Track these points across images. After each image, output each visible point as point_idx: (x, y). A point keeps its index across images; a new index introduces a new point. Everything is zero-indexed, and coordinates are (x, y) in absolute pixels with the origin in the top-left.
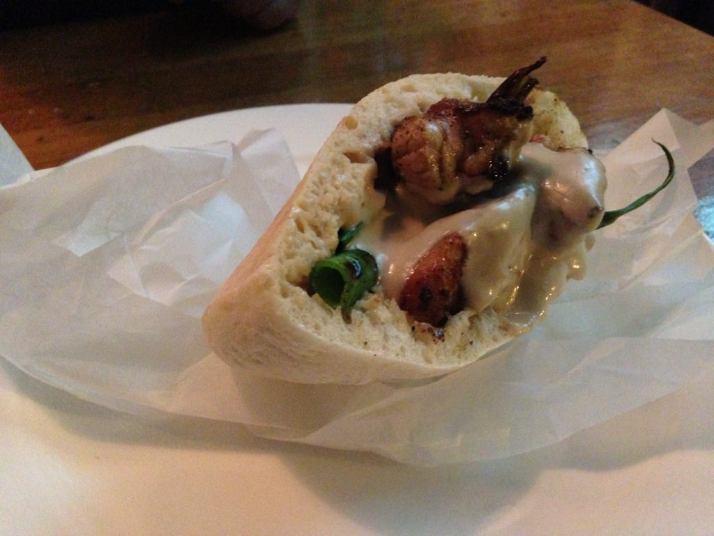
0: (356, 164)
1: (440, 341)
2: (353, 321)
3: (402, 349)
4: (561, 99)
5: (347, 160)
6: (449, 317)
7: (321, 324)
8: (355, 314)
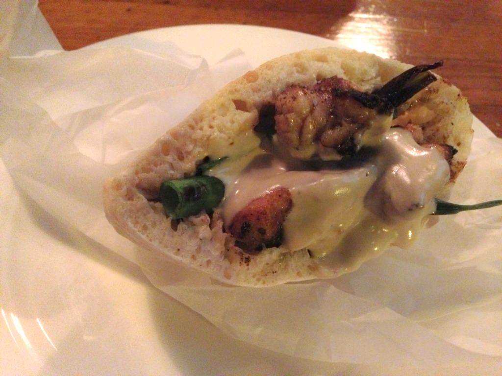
0: (239, 111)
1: (245, 265)
2: (178, 231)
3: (209, 262)
4: (464, 95)
5: (233, 106)
6: (264, 248)
7: (150, 227)
8: (182, 226)
